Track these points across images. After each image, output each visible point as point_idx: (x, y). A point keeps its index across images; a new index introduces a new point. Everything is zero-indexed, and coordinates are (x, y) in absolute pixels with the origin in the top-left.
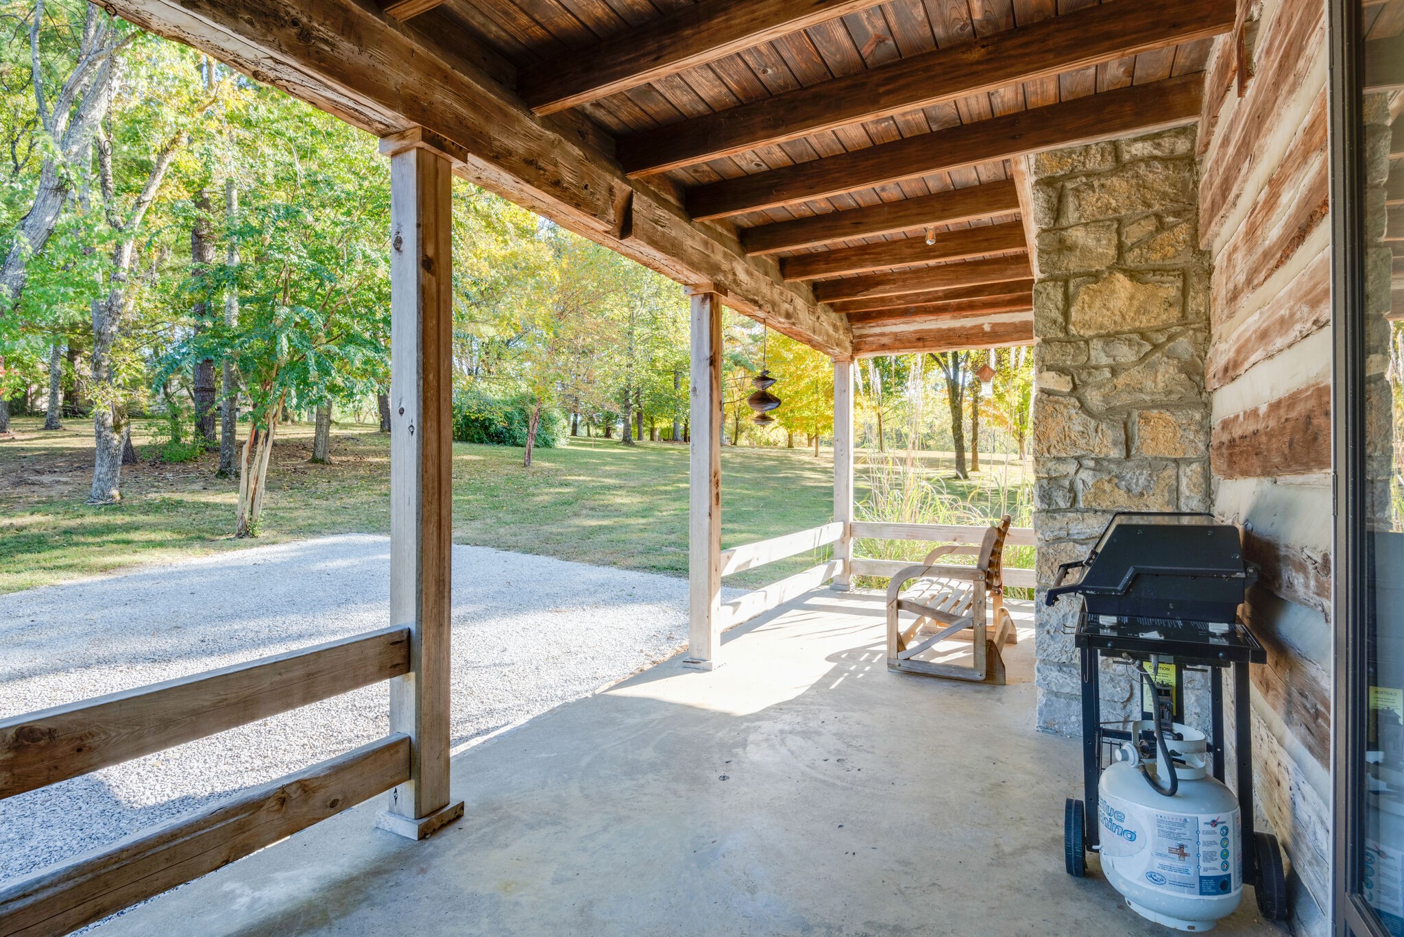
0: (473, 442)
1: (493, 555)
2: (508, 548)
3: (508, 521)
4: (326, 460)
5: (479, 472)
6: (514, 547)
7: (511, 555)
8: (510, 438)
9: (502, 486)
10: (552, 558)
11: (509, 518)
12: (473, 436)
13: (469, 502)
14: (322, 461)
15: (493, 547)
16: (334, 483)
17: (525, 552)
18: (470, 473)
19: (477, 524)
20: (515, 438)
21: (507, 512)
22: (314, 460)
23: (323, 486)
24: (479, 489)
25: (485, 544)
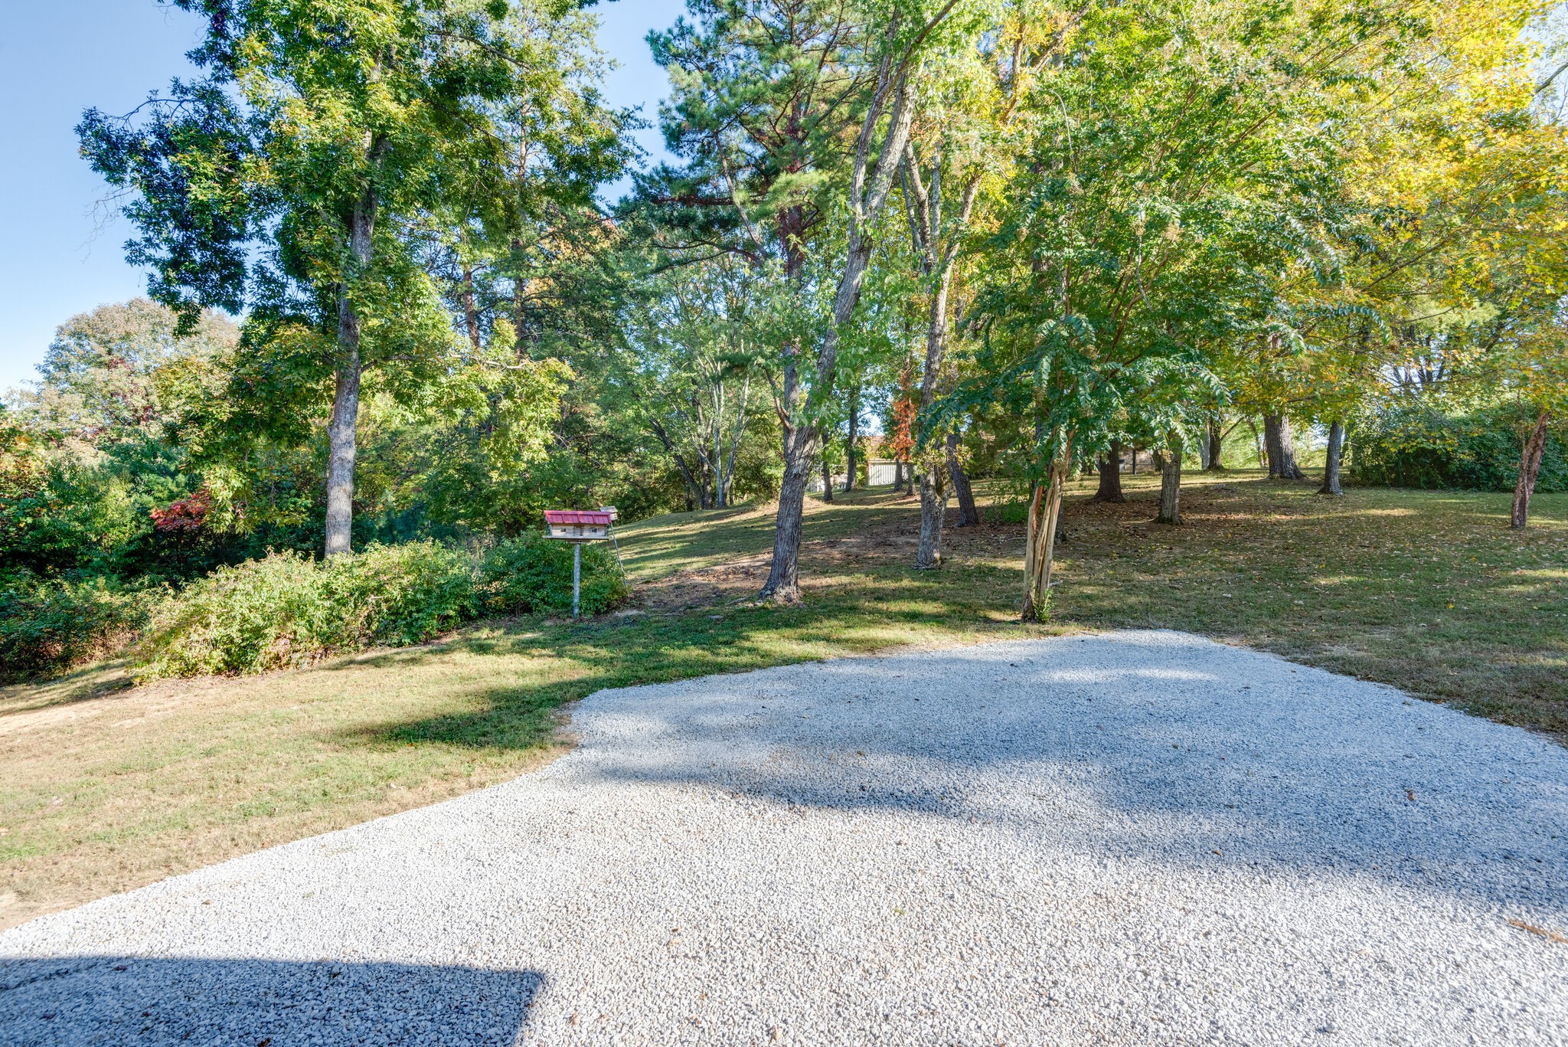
0: (1418, 487)
1: (1396, 707)
2: (1436, 696)
3: (1453, 632)
4: (1176, 518)
5: (1413, 538)
6: (1450, 695)
7: (1438, 714)
8: (1489, 478)
9: (1455, 563)
10: (1543, 739)
11: (1455, 626)
12: (1417, 479)
13: (1380, 589)
14: (1170, 521)
15: (1403, 687)
16: (1177, 550)
17: (1476, 711)
18: (1394, 538)
19: (1385, 635)
20: (1500, 479)
21: (1456, 614)
22: (1161, 520)
23: (1161, 553)
24: (1408, 567)
25: (1387, 677)
